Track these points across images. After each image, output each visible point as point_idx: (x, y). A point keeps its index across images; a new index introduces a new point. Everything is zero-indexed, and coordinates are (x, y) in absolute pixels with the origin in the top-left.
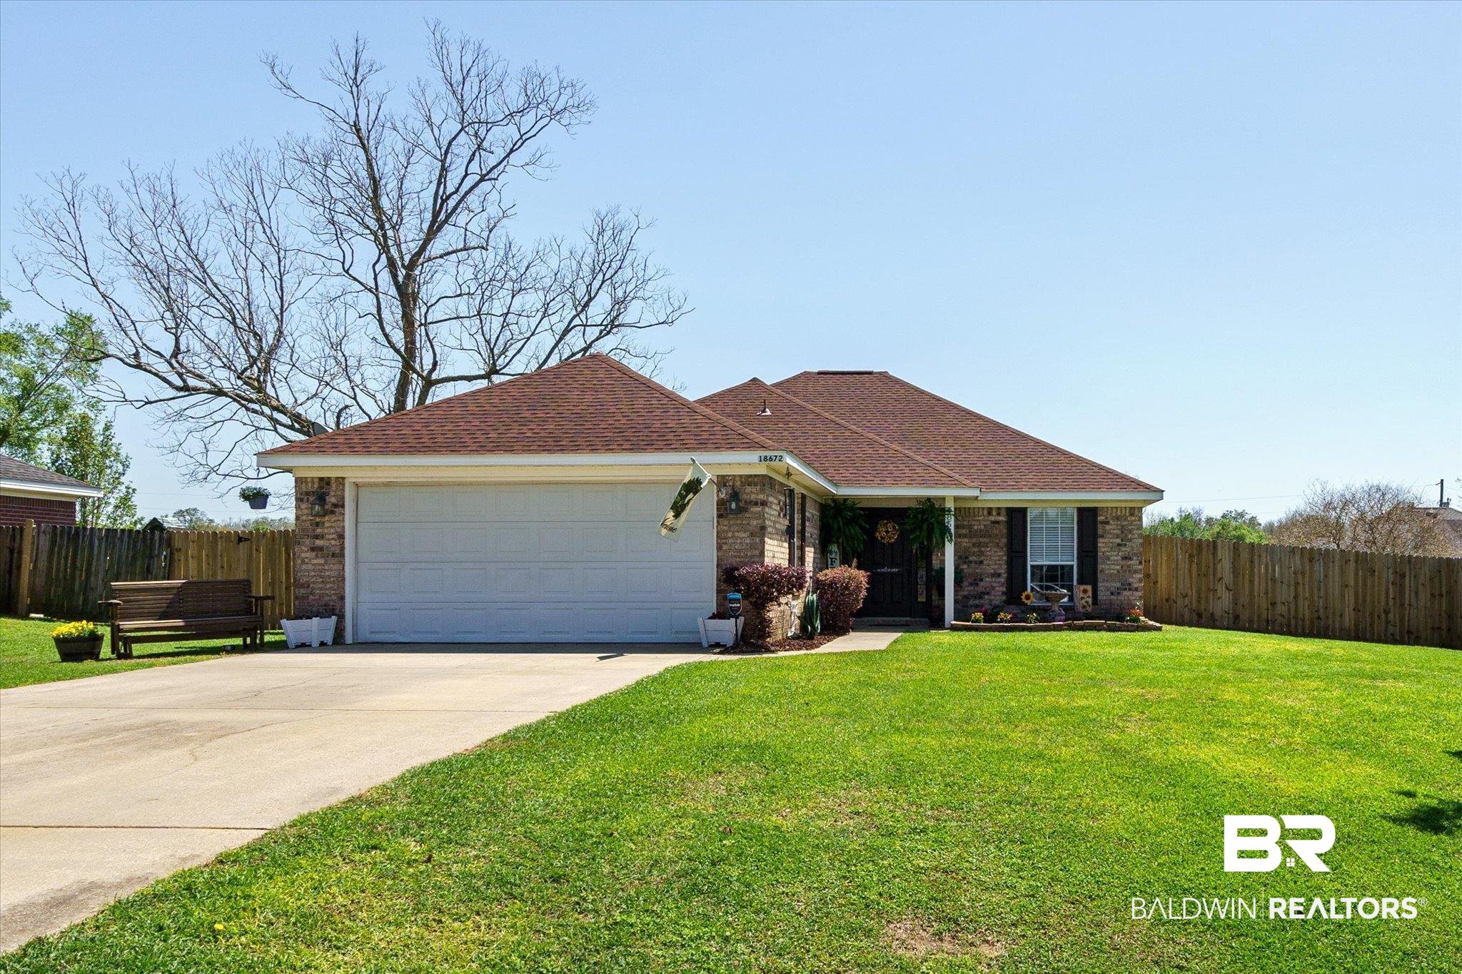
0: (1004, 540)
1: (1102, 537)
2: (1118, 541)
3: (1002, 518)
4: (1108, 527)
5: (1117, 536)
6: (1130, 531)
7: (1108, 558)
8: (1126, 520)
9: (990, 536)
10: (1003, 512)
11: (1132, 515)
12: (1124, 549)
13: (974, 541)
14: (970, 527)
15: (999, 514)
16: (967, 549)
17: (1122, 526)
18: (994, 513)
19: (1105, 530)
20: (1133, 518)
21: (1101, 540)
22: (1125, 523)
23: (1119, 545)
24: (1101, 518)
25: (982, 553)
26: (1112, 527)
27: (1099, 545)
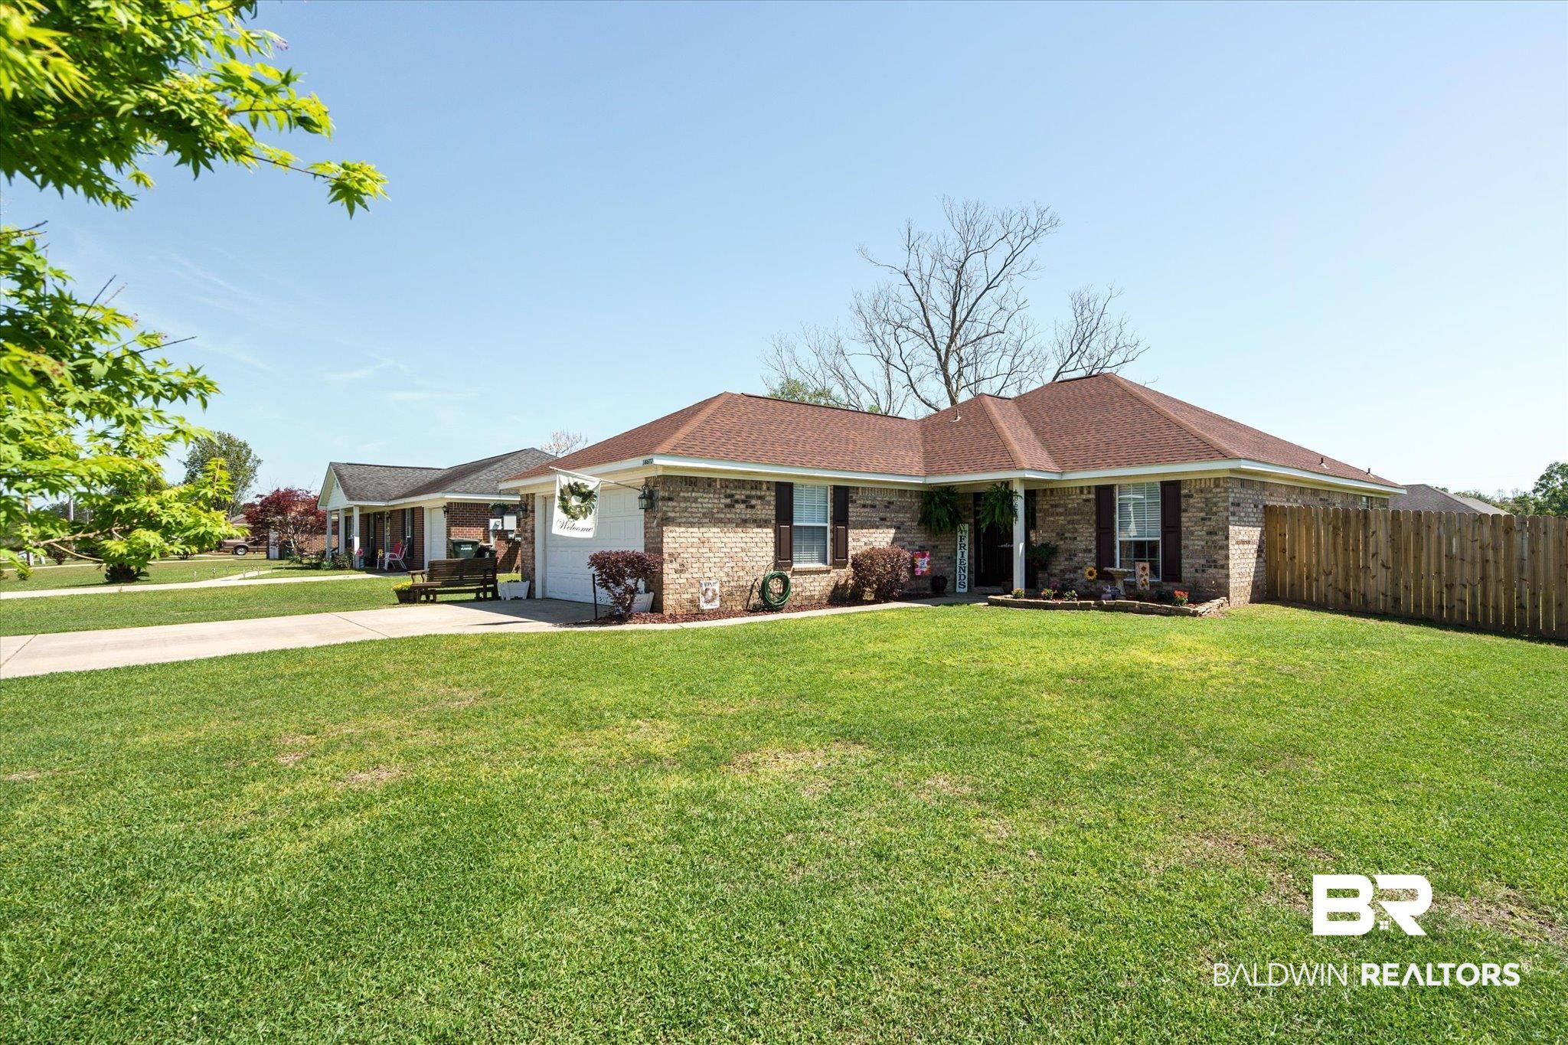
0: (1094, 517)
1: (1186, 511)
2: (1203, 515)
3: (1092, 496)
4: (1191, 501)
5: (1202, 510)
6: (1215, 505)
7: (1192, 533)
8: (1210, 492)
9: (1082, 514)
10: (1093, 490)
11: (1217, 486)
12: (1208, 523)
13: (1069, 518)
14: (1065, 506)
15: (1089, 493)
16: (1063, 526)
17: (1207, 499)
18: (1085, 492)
19: (1188, 505)
20: (1218, 490)
21: (1184, 514)
22: (1210, 495)
23: (1203, 519)
24: (1184, 492)
25: (1076, 530)
26: (1196, 501)
27: (1183, 519)
